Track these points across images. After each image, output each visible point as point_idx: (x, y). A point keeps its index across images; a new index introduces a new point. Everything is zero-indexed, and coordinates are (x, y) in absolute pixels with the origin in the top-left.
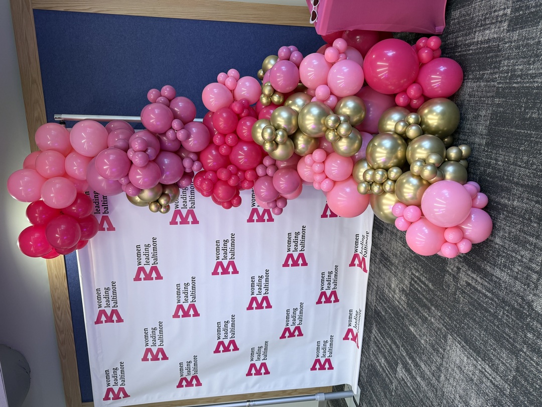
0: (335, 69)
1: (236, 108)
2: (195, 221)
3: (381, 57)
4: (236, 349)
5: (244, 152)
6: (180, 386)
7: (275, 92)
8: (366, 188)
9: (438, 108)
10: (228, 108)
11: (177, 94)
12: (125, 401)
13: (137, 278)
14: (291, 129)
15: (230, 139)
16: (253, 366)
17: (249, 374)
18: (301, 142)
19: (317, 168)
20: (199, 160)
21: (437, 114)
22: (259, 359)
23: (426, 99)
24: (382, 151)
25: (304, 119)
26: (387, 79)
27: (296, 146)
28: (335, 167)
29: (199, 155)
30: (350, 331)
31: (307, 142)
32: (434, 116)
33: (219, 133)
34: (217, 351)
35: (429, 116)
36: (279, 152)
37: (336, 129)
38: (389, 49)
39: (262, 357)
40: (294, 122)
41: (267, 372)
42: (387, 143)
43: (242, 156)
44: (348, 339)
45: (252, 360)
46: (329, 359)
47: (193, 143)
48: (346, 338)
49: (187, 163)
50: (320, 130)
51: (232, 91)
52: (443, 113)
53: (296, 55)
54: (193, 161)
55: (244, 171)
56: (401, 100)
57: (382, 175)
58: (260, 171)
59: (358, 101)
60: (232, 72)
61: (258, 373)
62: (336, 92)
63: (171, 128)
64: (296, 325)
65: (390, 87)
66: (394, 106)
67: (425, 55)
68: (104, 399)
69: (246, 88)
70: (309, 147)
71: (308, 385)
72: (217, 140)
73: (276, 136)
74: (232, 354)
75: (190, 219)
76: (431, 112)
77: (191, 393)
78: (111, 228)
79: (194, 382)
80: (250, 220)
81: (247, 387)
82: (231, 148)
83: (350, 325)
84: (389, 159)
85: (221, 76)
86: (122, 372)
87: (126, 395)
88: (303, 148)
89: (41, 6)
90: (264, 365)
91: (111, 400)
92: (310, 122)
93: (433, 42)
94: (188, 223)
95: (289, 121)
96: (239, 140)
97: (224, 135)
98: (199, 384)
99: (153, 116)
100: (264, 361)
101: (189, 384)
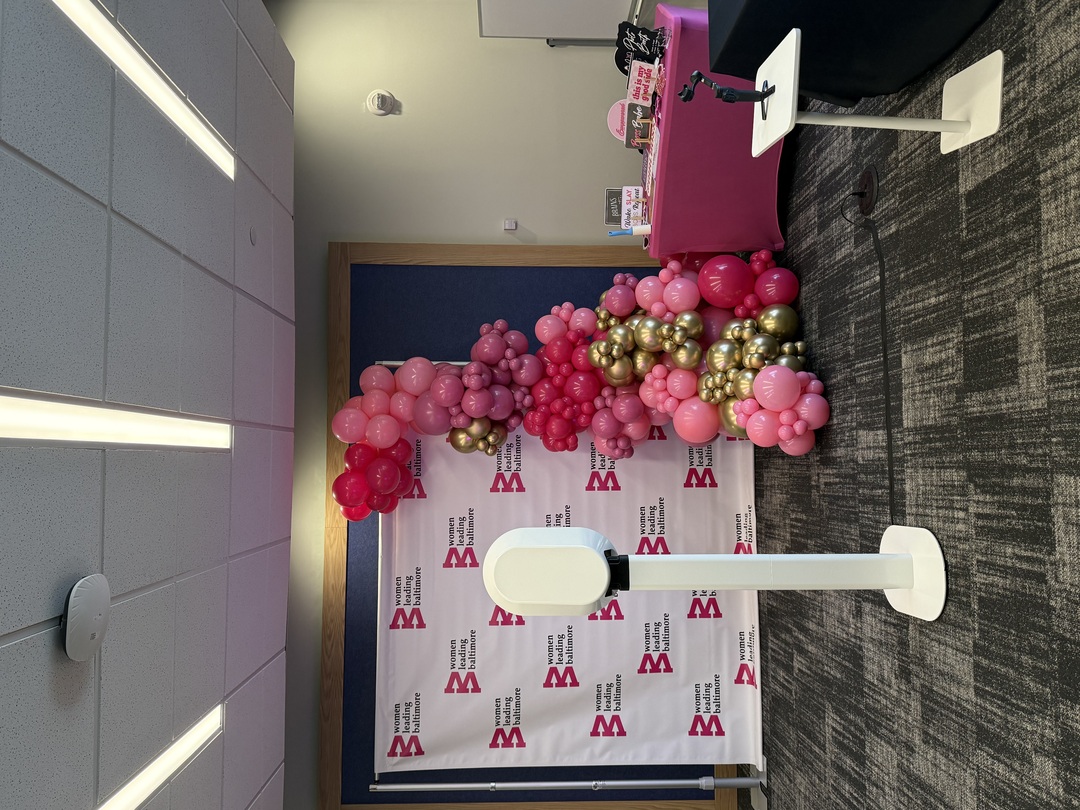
0: (668, 288)
1: (571, 337)
2: (521, 489)
3: (714, 272)
4: (575, 683)
5: (580, 382)
6: (494, 744)
7: (611, 316)
8: (707, 394)
9: (774, 313)
10: (563, 337)
11: (510, 328)
12: (418, 761)
13: (448, 564)
14: (627, 346)
15: (564, 368)
16: (600, 719)
17: (595, 733)
18: (640, 361)
19: (658, 384)
20: (530, 394)
21: (773, 318)
22: (608, 708)
23: (762, 306)
24: (720, 355)
25: (639, 333)
26: (722, 291)
27: (634, 365)
28: (678, 382)
29: (530, 389)
30: (743, 668)
31: (646, 360)
32: (771, 320)
33: (553, 363)
34: (548, 684)
35: (766, 322)
36: (616, 368)
37: (671, 337)
38: (721, 263)
39: (613, 705)
40: (630, 338)
41: (622, 733)
42: (724, 348)
43: (578, 385)
44: (742, 682)
45: (599, 709)
46: (717, 716)
47: (524, 375)
48: (739, 680)
49: (518, 396)
50: (657, 343)
51: (567, 323)
52: (778, 317)
53: (631, 281)
54: (525, 395)
55: (580, 404)
56: (740, 311)
57: (721, 378)
58: (598, 403)
59: (696, 315)
60: (567, 305)
61: (608, 732)
62: (672, 309)
63: (504, 357)
64: (661, 652)
65: (727, 299)
66: (734, 317)
67: (757, 266)
68: (389, 755)
69: (581, 318)
70: (649, 365)
71: (685, 759)
72: (551, 370)
73: (612, 350)
74: (568, 691)
75: (515, 485)
76: (767, 317)
77: (510, 758)
78: (422, 495)
79: (515, 740)
80: (590, 487)
81: (592, 755)
82: (566, 378)
83: (743, 658)
84: (727, 362)
85: (555, 309)
86: (417, 710)
87: (420, 752)
88: (643, 367)
89: (359, 261)
90: (616, 719)
91: (398, 758)
92: (646, 337)
93: (763, 255)
94: (512, 490)
95: (625, 337)
96: (574, 370)
97: (558, 365)
98: (521, 744)
99: (487, 345)
100: (616, 713)
101: (508, 743)
